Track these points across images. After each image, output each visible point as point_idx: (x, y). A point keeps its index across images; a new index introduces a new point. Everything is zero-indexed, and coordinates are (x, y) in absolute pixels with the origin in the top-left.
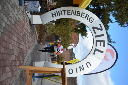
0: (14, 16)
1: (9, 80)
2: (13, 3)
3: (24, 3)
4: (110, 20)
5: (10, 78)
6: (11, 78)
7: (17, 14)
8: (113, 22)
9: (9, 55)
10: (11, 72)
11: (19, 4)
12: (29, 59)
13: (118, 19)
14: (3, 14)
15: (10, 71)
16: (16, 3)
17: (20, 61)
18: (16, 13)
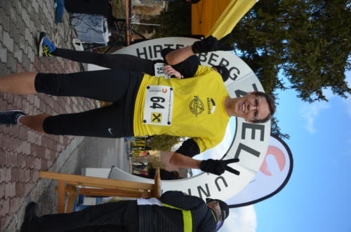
1: (6, 203)
2: (37, 11)
3: (70, 18)
4: (279, 82)
5: (8, 199)
6: (15, 199)
8: (287, 88)
9: (12, 138)
10: (15, 183)
11: (54, 17)
12: (71, 158)
13: (297, 82)
14: (3, 28)
15: (11, 181)
16: (45, 11)
17: (45, 160)
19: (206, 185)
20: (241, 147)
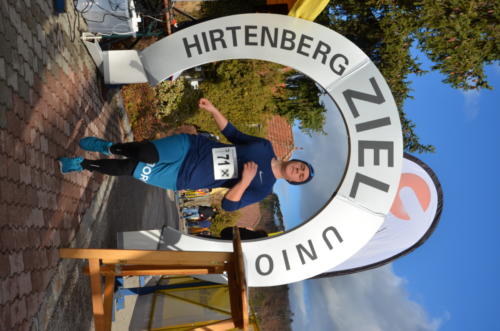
0: (35, 54)
1: (22, 304)
2: (29, 5)
4: (410, 62)
5: (24, 298)
6: (32, 296)
7: (44, 45)
8: (425, 72)
9: (19, 207)
10: (29, 273)
12: (99, 220)
13: (441, 58)
15: (25, 271)
17: (64, 230)
18: (40, 42)
19: (310, 242)
20: (360, 178)
